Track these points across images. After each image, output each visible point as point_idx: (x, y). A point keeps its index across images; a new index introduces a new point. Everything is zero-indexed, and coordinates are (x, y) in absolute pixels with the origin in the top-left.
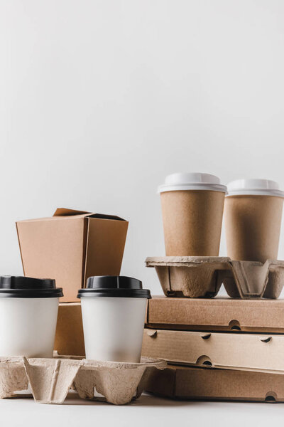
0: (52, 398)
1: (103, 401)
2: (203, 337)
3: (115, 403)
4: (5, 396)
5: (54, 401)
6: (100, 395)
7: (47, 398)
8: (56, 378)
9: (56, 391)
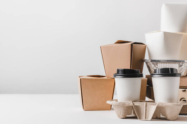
0: (145, 118)
1: (165, 119)
2: (182, 91)
3: (171, 120)
4: (123, 118)
5: (147, 120)
6: (164, 117)
7: (143, 118)
8: (146, 110)
9: (147, 116)
